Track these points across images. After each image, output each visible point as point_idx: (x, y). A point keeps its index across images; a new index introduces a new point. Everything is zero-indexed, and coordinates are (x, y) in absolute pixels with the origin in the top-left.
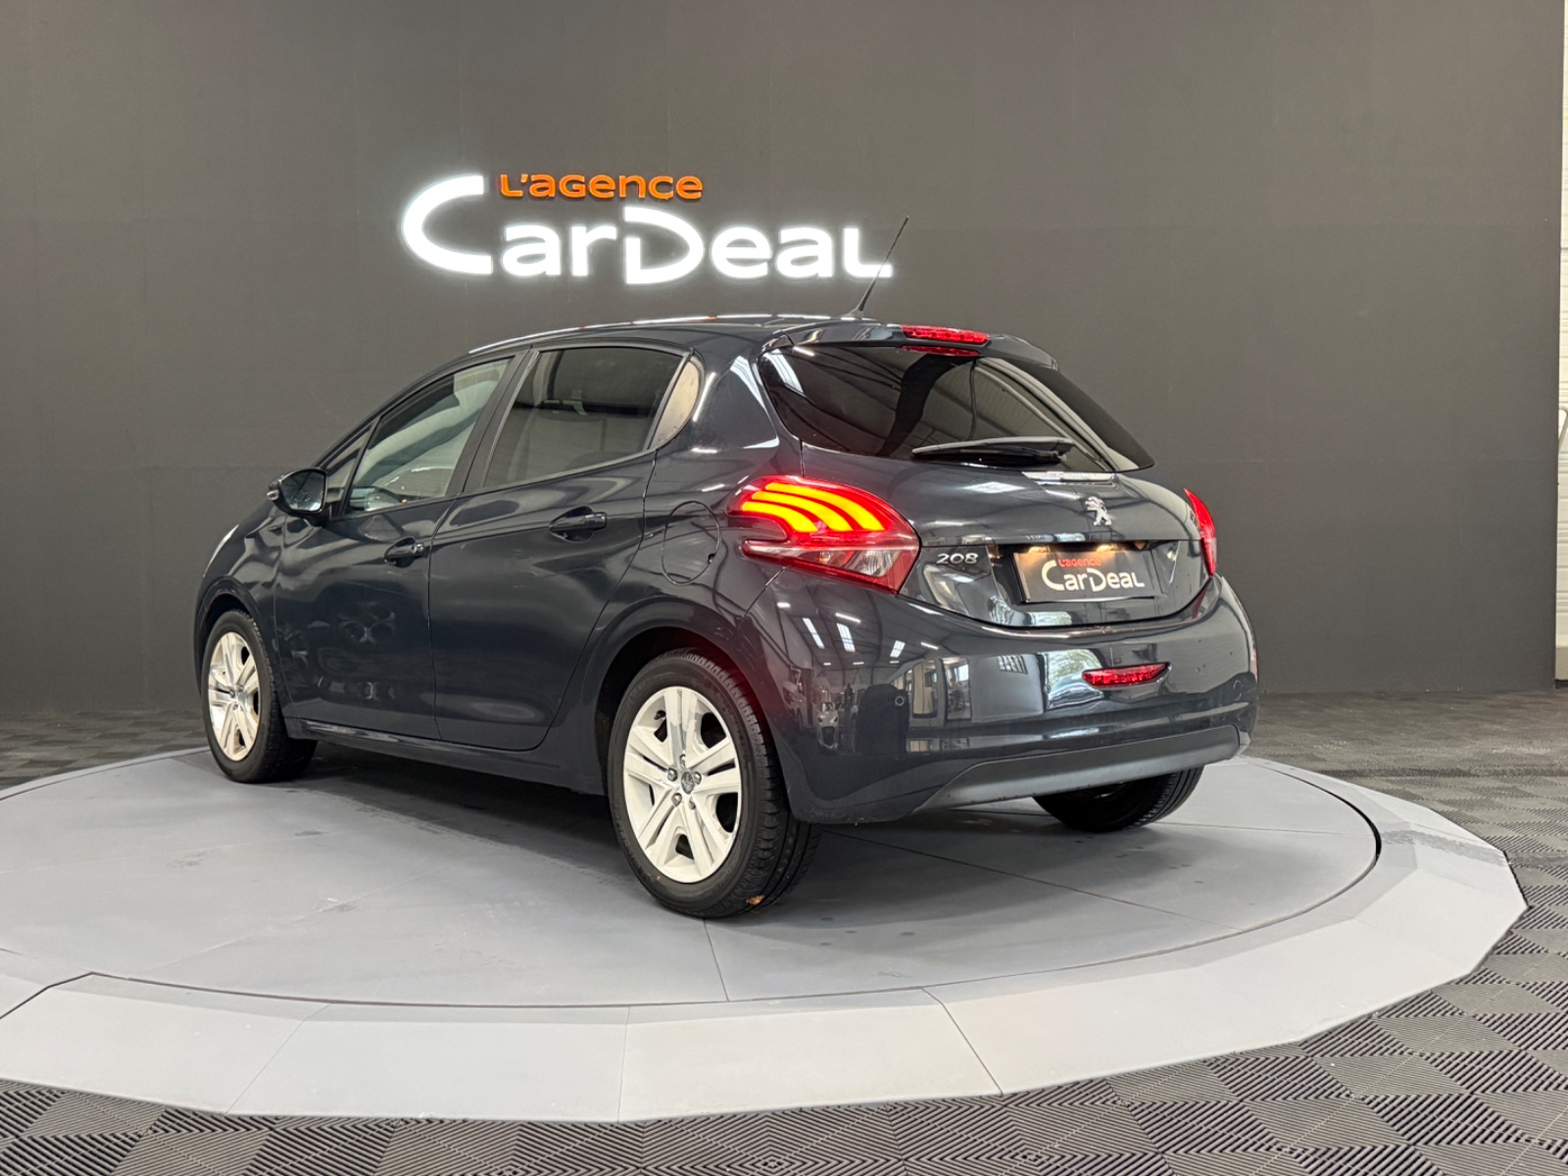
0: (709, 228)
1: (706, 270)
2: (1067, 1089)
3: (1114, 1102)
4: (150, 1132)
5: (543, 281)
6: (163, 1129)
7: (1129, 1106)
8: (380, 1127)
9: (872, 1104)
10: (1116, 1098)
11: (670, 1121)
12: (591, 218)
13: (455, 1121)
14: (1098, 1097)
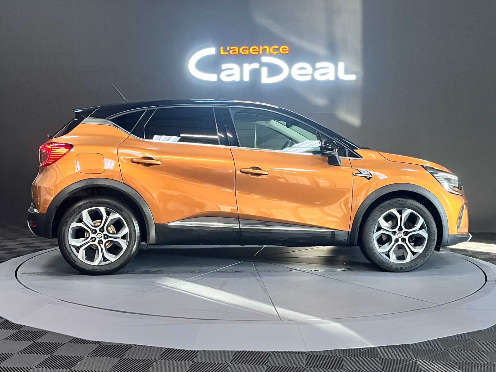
0: (290, 65)
1: (290, 78)
5: (234, 82)
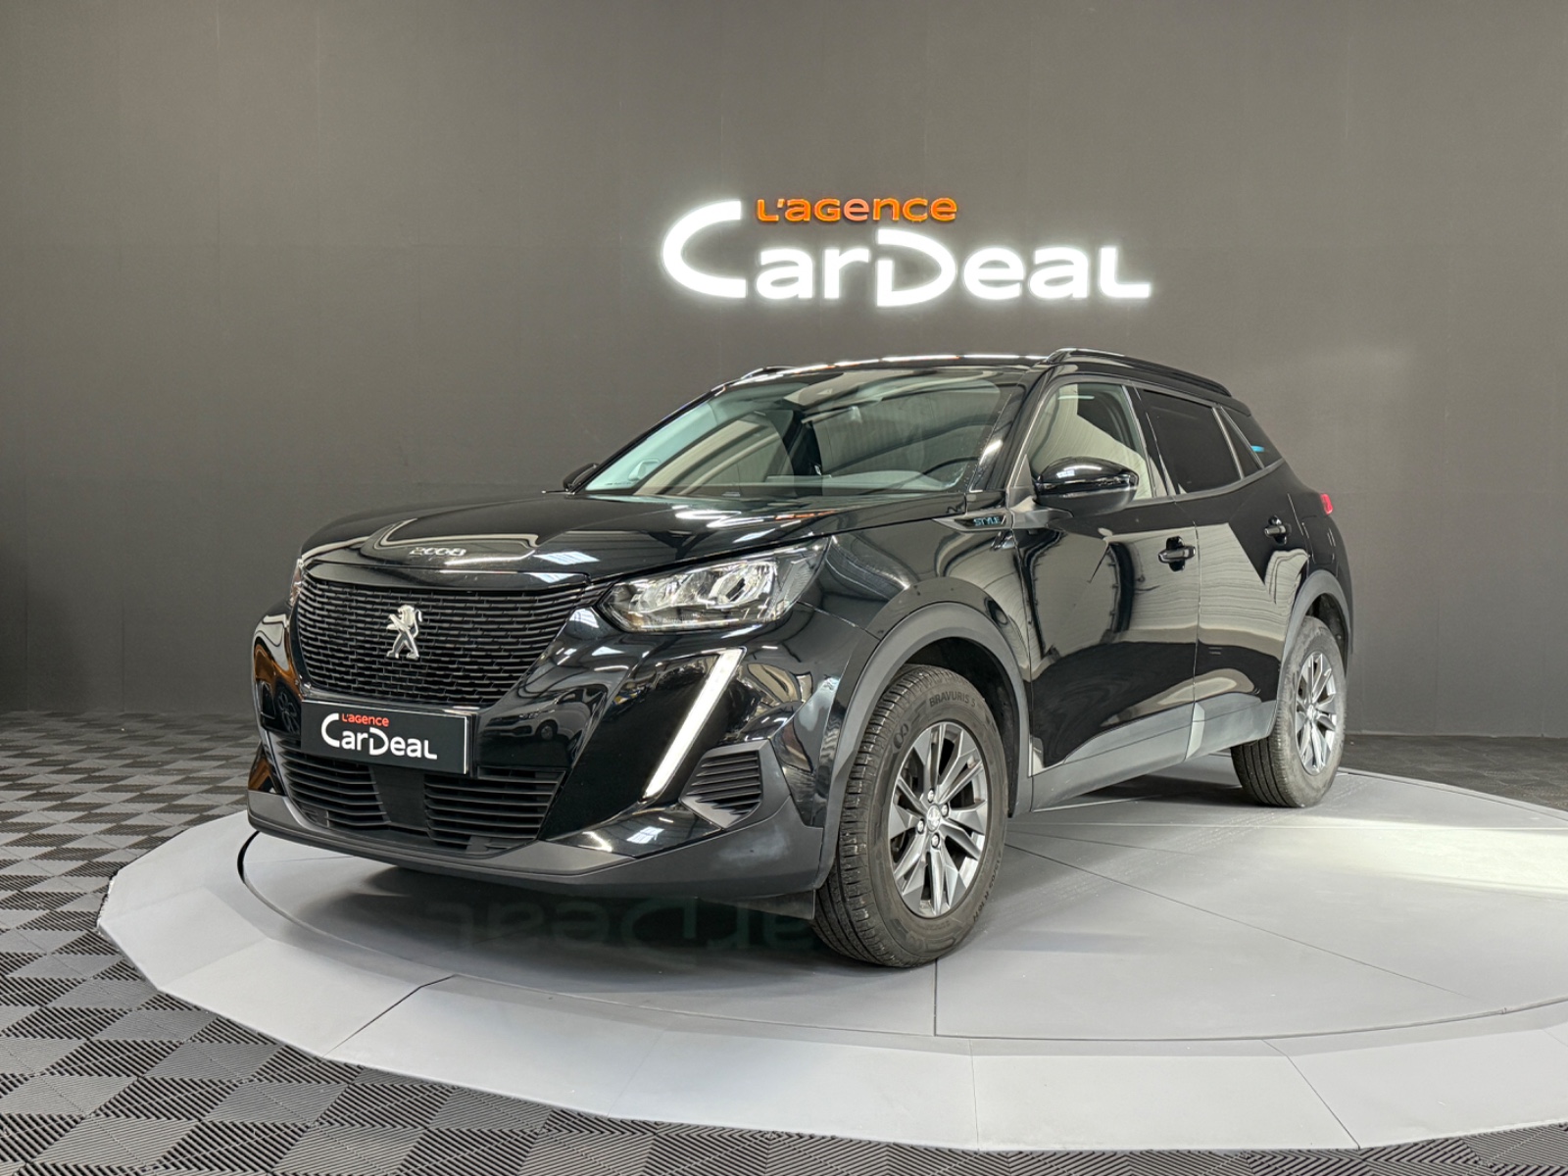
0: (962, 250)
1: (957, 294)
2: (1423, 1147)
3: (1476, 1162)
4: (544, 1130)
5: (795, 304)
6: (555, 1128)
7: (1491, 1167)
8: (756, 1139)
9: (1230, 1151)
10: (1477, 1159)
11: (1031, 1153)
12: (844, 244)
13: (823, 1138)
14: (1457, 1156)
